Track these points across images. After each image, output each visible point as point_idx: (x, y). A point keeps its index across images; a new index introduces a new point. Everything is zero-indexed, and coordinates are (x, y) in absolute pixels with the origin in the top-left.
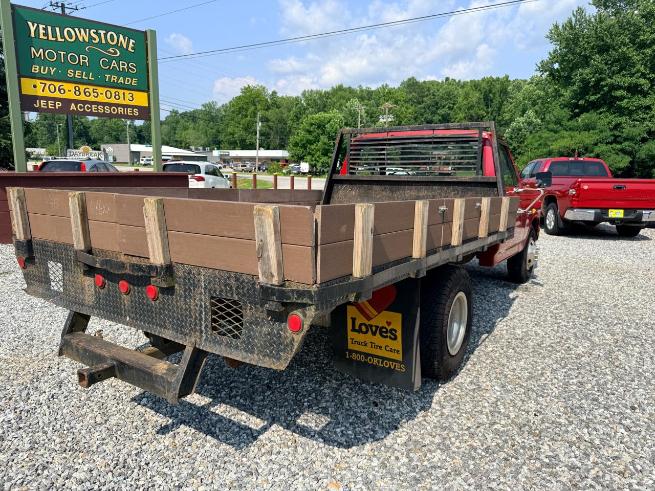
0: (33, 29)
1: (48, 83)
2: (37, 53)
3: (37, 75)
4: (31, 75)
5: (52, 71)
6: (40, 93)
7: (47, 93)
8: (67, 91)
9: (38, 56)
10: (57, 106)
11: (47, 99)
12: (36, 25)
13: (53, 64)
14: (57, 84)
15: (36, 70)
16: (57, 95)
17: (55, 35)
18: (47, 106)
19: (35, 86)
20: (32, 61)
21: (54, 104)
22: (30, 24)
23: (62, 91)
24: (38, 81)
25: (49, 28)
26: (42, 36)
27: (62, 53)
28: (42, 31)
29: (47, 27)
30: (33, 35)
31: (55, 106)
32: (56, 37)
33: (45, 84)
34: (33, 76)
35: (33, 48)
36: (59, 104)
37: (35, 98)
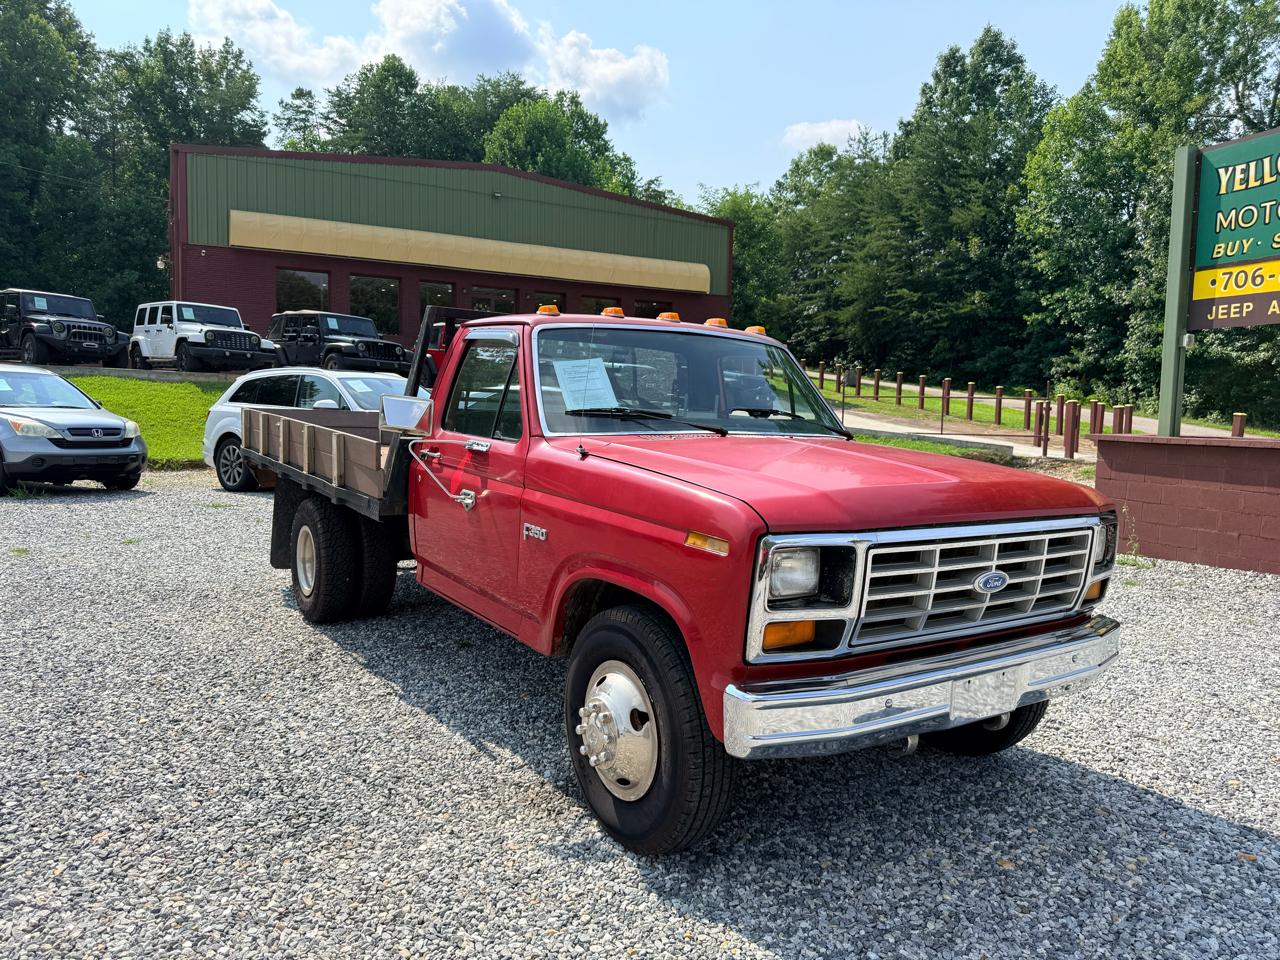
0: (1224, 179)
1: (1235, 270)
2: (1226, 220)
3: (1220, 262)
4: (1212, 262)
5: (1246, 246)
6: (1220, 292)
7: (1233, 291)
8: (1266, 278)
9: (1225, 225)
10: (1245, 310)
11: (1229, 301)
12: (1231, 169)
13: (1246, 233)
14: (1250, 269)
15: (1219, 252)
16: (1250, 289)
17: (1260, 177)
18: (1228, 313)
19: (1214, 282)
20: (1216, 237)
21: (1241, 308)
22: (1222, 171)
23: (1258, 280)
24: (1220, 271)
25: (1252, 165)
26: (1238, 187)
27: (1268, 205)
28: (1239, 176)
29: (1248, 166)
30: (1223, 191)
31: (1241, 312)
32: (1262, 178)
33: (1231, 273)
34: (1214, 265)
35: (1220, 215)
36: (1248, 307)
37: (1211, 303)
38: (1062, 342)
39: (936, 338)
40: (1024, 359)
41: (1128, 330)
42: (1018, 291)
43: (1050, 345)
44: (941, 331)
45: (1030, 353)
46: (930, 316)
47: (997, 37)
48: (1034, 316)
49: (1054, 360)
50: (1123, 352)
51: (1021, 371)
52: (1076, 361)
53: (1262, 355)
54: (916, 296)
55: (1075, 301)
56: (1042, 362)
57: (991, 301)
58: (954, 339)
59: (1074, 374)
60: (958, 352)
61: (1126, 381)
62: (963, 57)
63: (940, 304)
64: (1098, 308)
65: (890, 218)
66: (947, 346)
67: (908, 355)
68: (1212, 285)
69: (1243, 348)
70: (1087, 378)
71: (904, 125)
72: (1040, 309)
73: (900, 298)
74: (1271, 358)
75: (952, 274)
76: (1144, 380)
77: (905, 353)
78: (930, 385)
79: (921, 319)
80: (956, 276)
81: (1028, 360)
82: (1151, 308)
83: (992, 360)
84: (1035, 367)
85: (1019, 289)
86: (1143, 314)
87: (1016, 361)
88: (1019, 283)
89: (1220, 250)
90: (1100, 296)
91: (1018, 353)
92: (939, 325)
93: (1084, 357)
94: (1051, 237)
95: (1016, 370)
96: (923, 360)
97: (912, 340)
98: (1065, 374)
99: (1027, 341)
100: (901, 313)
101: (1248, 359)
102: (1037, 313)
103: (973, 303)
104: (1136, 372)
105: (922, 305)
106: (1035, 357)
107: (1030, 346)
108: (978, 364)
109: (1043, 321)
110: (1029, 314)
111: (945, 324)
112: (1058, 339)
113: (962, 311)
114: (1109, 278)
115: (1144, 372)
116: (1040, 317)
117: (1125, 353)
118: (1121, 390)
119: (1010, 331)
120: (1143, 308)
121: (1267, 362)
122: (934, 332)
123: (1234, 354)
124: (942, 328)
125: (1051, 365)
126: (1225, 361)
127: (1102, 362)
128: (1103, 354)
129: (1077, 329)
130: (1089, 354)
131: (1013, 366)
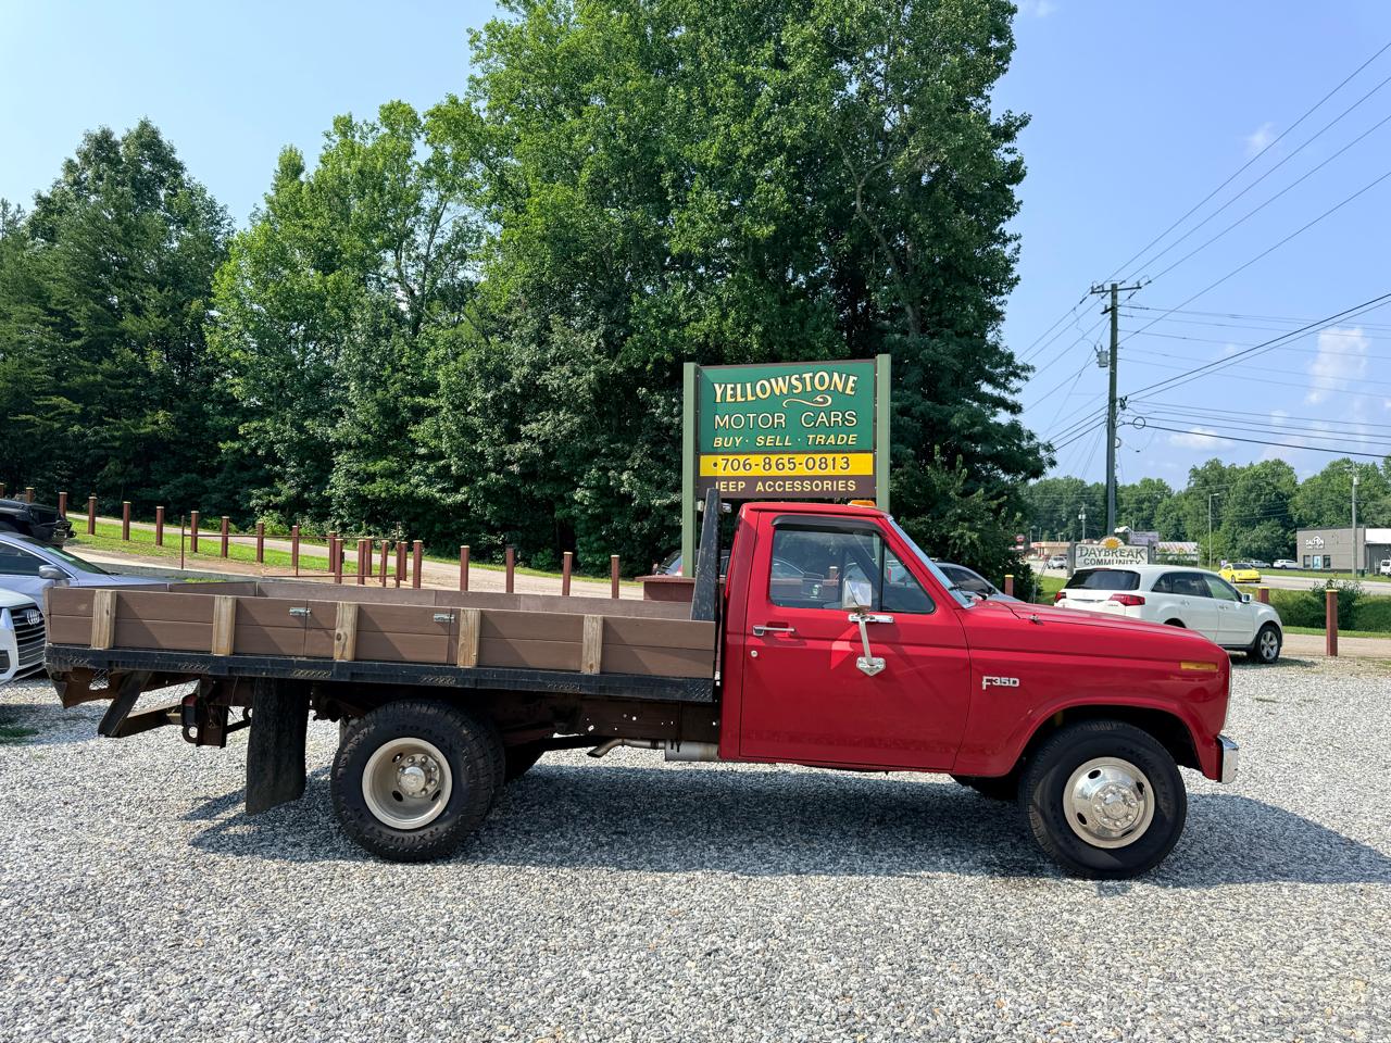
0: (719, 392)
1: (731, 458)
2: (722, 422)
3: (719, 450)
4: (712, 450)
5: (738, 442)
6: (720, 472)
7: (730, 472)
8: (753, 466)
9: (722, 425)
10: (740, 486)
11: (729, 479)
12: (723, 386)
13: (737, 433)
14: (742, 458)
15: (718, 444)
16: (742, 472)
17: (744, 395)
18: (728, 488)
19: (715, 465)
20: (715, 432)
21: (737, 485)
22: (717, 386)
23: (748, 467)
24: (720, 457)
25: (739, 386)
26: (729, 399)
27: (751, 415)
28: (729, 392)
29: (735, 385)
30: (718, 400)
31: (737, 488)
32: (746, 396)
33: (728, 460)
34: (715, 452)
35: (717, 417)
36: (742, 485)
37: (714, 480)
38: (260, 473)
39: (105, 460)
40: (216, 489)
41: (334, 466)
42: (206, 415)
43: (246, 475)
44: (111, 452)
45: (222, 483)
46: (96, 433)
47: (155, 133)
48: (230, 444)
49: (254, 492)
50: (328, 487)
51: (214, 502)
52: (278, 494)
53: (460, 497)
54: (77, 408)
55: (277, 431)
56: (239, 493)
57: (177, 423)
58: (127, 462)
59: (276, 507)
60: (131, 476)
61: (331, 515)
62: (116, 144)
63: (111, 420)
64: (301, 442)
65: (35, 309)
66: (119, 469)
67: (63, 476)
68: (712, 466)
69: (442, 490)
70: (291, 511)
71: (40, 200)
72: (234, 436)
73: (56, 407)
74: (467, 500)
75: (126, 386)
76: (351, 515)
77: (59, 475)
78: (100, 515)
79: (84, 435)
80: (130, 391)
81: (221, 491)
82: (356, 448)
83: (178, 488)
84: (229, 498)
85: (208, 414)
86: (351, 452)
87: (206, 490)
88: (208, 407)
89: (718, 442)
90: (301, 429)
91: (209, 482)
92: (109, 444)
93: (287, 490)
94: (247, 363)
95: (206, 500)
96: (84, 483)
97: (68, 459)
98: (267, 507)
99: (219, 469)
100: (57, 425)
101: (449, 501)
102: (233, 441)
103: (156, 423)
104: (342, 506)
105: (83, 418)
106: (230, 487)
107: (222, 475)
108: (161, 492)
109: (239, 450)
110: (224, 442)
111: (117, 444)
112: (256, 469)
113: (142, 431)
114: (309, 414)
115: (350, 507)
116: (236, 445)
117: (331, 489)
118: (326, 524)
119: (200, 458)
120: (349, 447)
121: (463, 504)
122: (102, 452)
123: (438, 495)
124: (114, 448)
125: (249, 497)
126: (429, 502)
127: (306, 496)
128: (305, 488)
129: (277, 461)
130: (290, 488)
131: (204, 496)
